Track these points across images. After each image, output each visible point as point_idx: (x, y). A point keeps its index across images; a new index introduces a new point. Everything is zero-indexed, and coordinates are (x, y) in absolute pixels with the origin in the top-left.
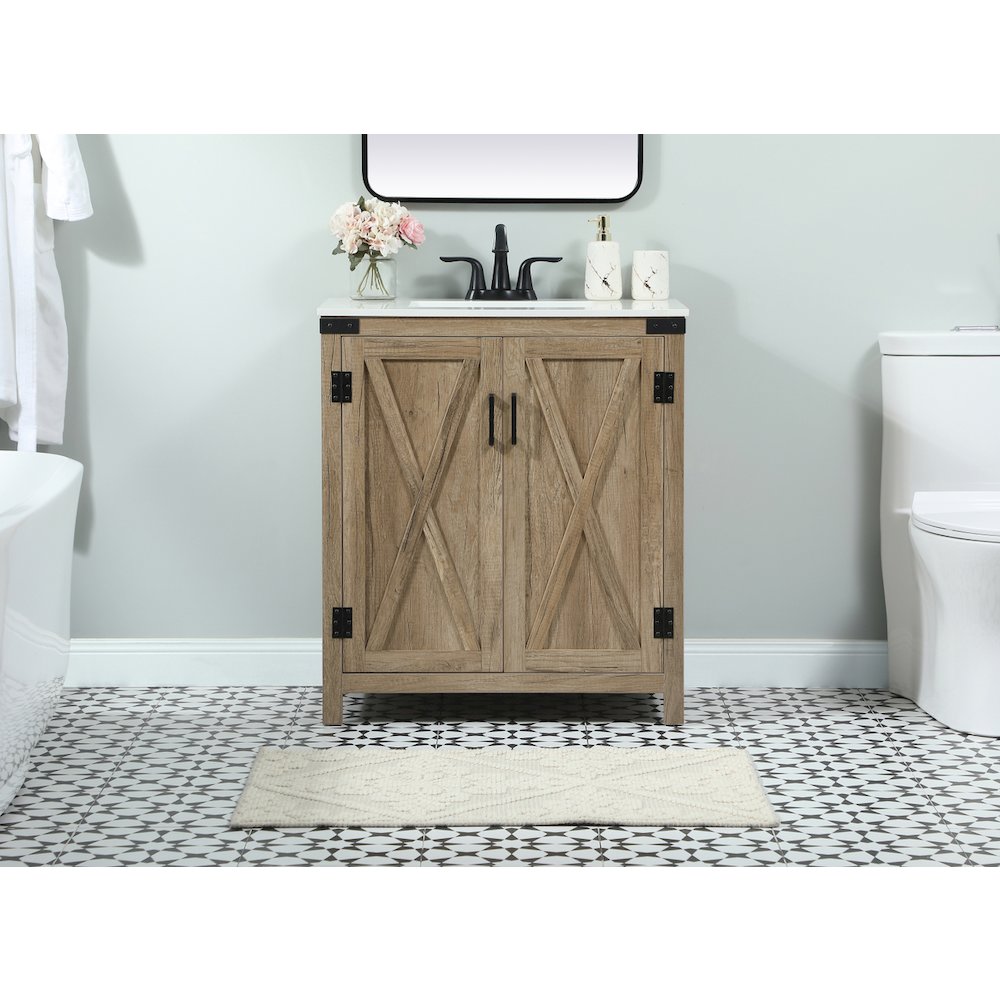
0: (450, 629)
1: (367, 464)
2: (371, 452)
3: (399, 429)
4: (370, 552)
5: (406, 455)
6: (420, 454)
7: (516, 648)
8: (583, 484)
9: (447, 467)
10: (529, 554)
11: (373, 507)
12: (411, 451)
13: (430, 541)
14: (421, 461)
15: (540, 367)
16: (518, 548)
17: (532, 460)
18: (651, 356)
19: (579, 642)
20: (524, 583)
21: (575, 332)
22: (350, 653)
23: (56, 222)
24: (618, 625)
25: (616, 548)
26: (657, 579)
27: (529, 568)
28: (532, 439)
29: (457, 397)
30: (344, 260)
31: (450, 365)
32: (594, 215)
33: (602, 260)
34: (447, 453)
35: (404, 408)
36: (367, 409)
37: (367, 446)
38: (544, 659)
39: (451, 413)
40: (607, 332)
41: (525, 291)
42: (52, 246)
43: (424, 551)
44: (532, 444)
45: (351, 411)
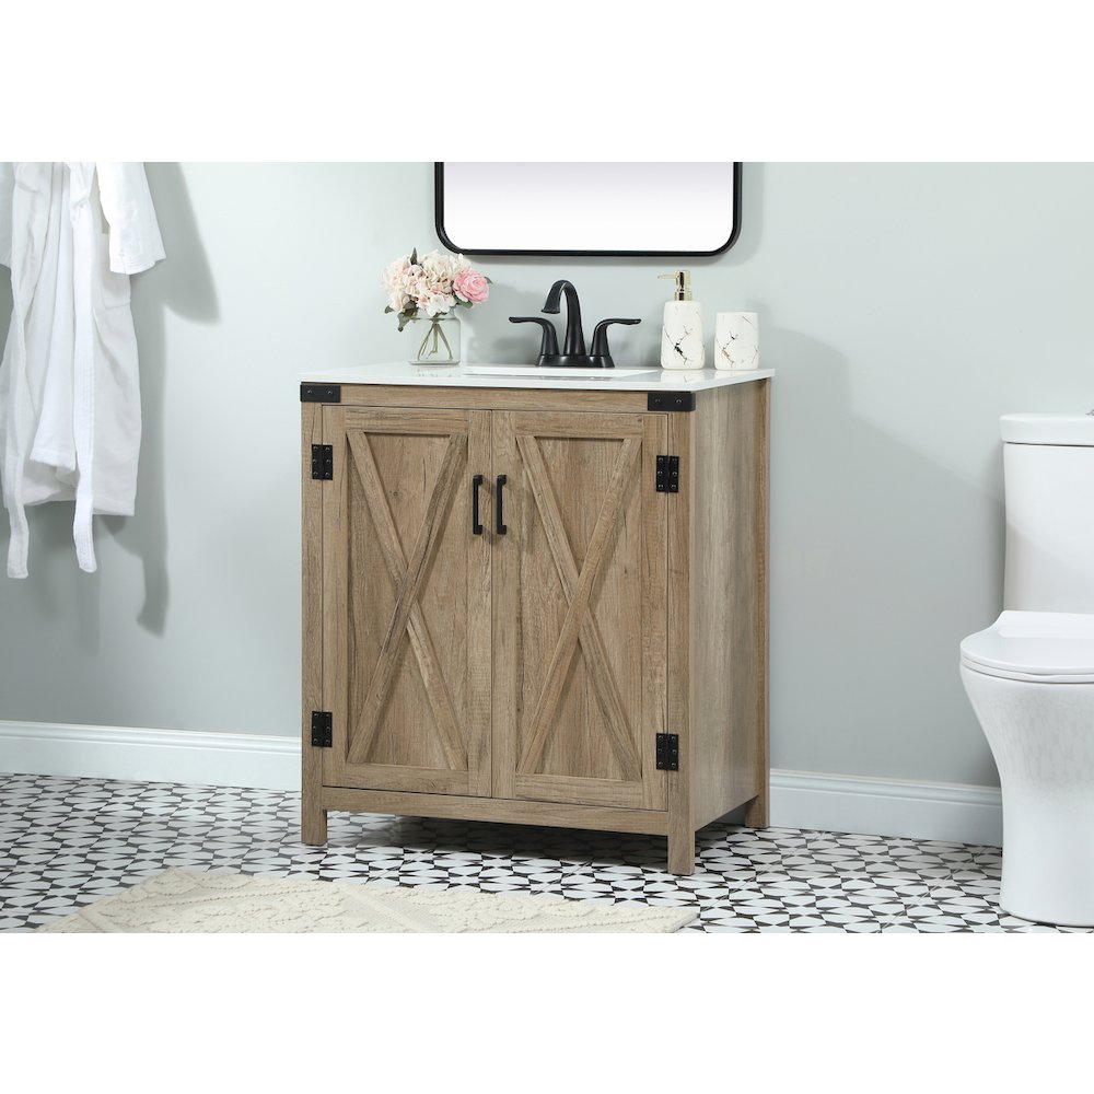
0: (437, 743)
1: (350, 550)
2: (354, 538)
3: (381, 511)
4: (352, 651)
5: (390, 542)
6: (405, 541)
7: (505, 769)
8: (578, 582)
9: (434, 557)
10: (520, 662)
11: (356, 599)
12: (394, 537)
13: (414, 641)
14: (406, 548)
15: (532, 446)
16: (508, 654)
17: (524, 554)
18: (653, 436)
19: (575, 769)
20: (513, 695)
21: (570, 407)
22: (330, 764)
24: (617, 751)
25: (616, 661)
26: (660, 699)
27: (521, 678)
28: (524, 529)
29: (443, 477)
31: (436, 440)
34: (432, 541)
35: (388, 489)
36: (349, 488)
37: (349, 530)
38: (535, 785)
39: (436, 495)
40: (605, 407)
41: (599, 355)
42: (127, 300)
43: (409, 652)
44: (525, 537)
45: (332, 489)
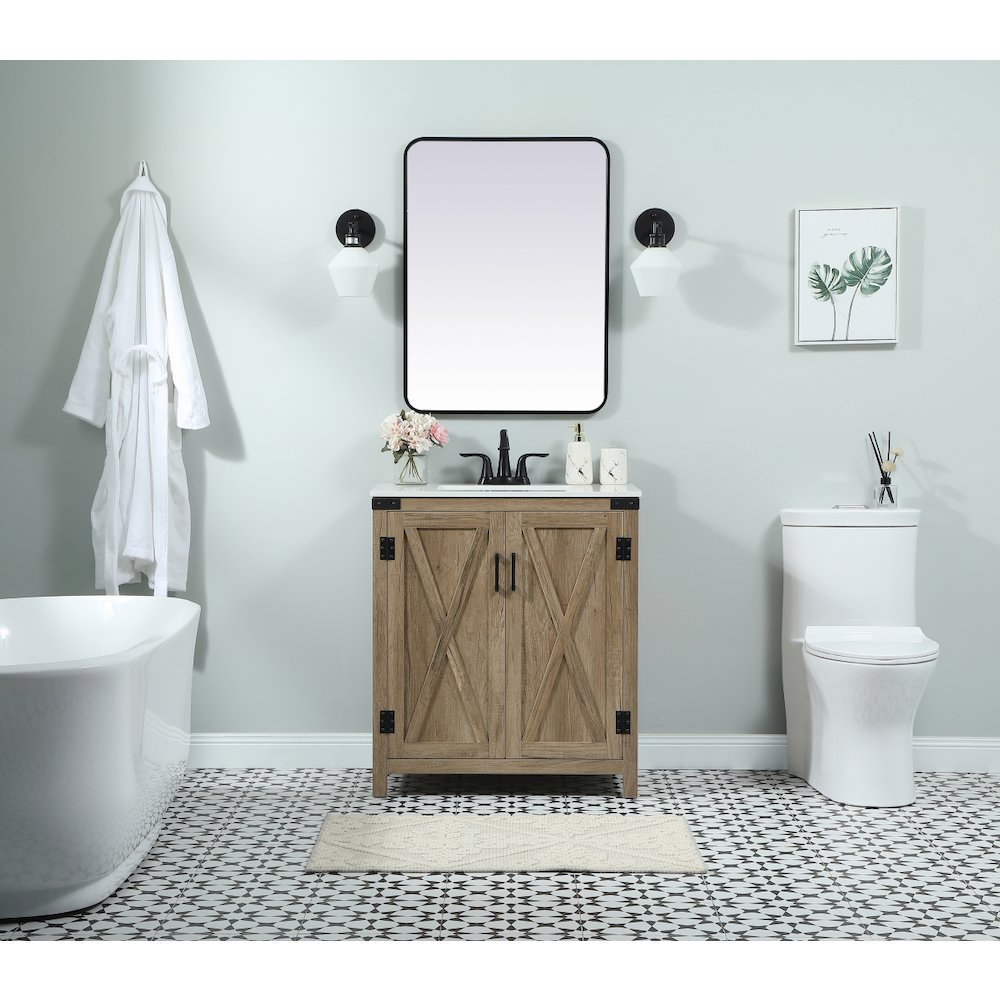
0: (466, 727)
1: (406, 605)
2: (409, 596)
3: (429, 580)
4: (408, 670)
5: (434, 599)
6: (444, 598)
7: (514, 740)
8: (564, 620)
9: (465, 607)
10: (524, 671)
11: (410, 636)
12: (438, 596)
13: (452, 662)
14: (445, 602)
15: (533, 534)
16: (516, 667)
17: (527, 603)
18: (614, 526)
19: (561, 736)
20: (520, 693)
21: (560, 508)
22: (393, 744)
23: (184, 431)
24: (589, 724)
25: (588, 667)
26: (618, 690)
27: (524, 682)
28: (527, 586)
29: (472, 555)
30: (390, 456)
31: (467, 532)
32: (573, 423)
33: (578, 456)
34: (464, 597)
35: (433, 564)
36: (406, 565)
37: (406, 592)
38: (536, 749)
39: (467, 567)
40: (582, 508)
41: (522, 478)
42: (181, 448)
43: (447, 670)
44: (527, 591)
45: (394, 567)
